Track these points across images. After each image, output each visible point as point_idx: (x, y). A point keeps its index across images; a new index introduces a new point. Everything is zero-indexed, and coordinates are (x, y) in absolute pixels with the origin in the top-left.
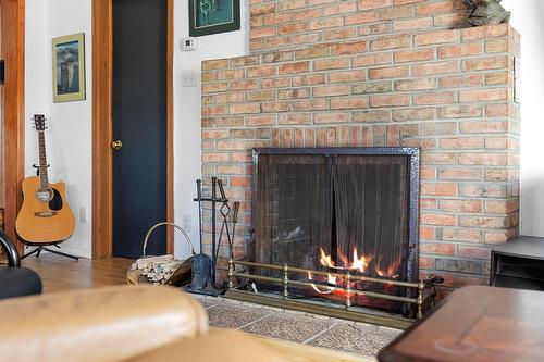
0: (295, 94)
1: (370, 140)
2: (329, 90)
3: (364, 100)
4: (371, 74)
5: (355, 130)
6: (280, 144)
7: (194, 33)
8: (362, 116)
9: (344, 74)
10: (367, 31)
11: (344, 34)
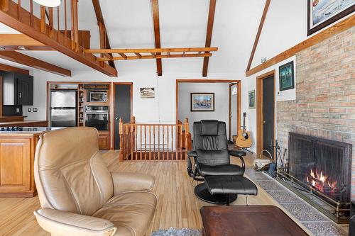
0: (303, 115)
1: (330, 137)
2: (314, 115)
3: (327, 120)
4: (330, 110)
5: (324, 132)
6: (298, 132)
7: (281, 90)
8: (327, 127)
9: (320, 109)
10: (339, 89)
11: (329, 91)
